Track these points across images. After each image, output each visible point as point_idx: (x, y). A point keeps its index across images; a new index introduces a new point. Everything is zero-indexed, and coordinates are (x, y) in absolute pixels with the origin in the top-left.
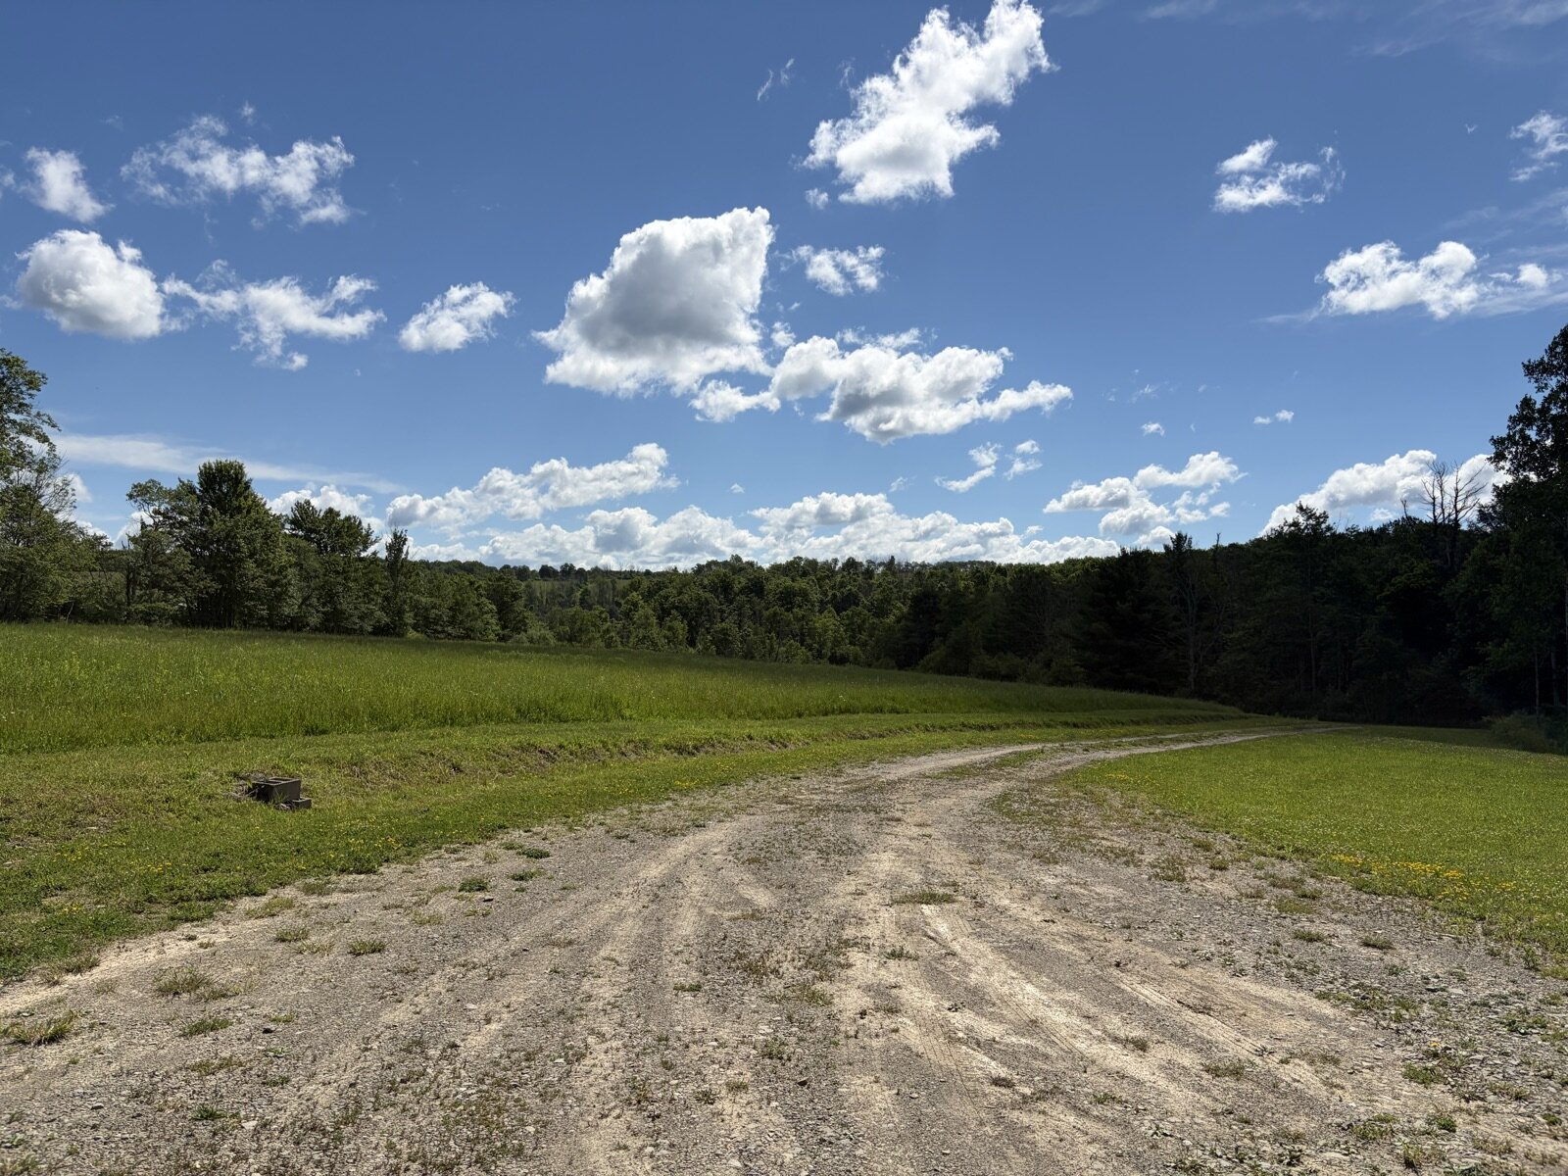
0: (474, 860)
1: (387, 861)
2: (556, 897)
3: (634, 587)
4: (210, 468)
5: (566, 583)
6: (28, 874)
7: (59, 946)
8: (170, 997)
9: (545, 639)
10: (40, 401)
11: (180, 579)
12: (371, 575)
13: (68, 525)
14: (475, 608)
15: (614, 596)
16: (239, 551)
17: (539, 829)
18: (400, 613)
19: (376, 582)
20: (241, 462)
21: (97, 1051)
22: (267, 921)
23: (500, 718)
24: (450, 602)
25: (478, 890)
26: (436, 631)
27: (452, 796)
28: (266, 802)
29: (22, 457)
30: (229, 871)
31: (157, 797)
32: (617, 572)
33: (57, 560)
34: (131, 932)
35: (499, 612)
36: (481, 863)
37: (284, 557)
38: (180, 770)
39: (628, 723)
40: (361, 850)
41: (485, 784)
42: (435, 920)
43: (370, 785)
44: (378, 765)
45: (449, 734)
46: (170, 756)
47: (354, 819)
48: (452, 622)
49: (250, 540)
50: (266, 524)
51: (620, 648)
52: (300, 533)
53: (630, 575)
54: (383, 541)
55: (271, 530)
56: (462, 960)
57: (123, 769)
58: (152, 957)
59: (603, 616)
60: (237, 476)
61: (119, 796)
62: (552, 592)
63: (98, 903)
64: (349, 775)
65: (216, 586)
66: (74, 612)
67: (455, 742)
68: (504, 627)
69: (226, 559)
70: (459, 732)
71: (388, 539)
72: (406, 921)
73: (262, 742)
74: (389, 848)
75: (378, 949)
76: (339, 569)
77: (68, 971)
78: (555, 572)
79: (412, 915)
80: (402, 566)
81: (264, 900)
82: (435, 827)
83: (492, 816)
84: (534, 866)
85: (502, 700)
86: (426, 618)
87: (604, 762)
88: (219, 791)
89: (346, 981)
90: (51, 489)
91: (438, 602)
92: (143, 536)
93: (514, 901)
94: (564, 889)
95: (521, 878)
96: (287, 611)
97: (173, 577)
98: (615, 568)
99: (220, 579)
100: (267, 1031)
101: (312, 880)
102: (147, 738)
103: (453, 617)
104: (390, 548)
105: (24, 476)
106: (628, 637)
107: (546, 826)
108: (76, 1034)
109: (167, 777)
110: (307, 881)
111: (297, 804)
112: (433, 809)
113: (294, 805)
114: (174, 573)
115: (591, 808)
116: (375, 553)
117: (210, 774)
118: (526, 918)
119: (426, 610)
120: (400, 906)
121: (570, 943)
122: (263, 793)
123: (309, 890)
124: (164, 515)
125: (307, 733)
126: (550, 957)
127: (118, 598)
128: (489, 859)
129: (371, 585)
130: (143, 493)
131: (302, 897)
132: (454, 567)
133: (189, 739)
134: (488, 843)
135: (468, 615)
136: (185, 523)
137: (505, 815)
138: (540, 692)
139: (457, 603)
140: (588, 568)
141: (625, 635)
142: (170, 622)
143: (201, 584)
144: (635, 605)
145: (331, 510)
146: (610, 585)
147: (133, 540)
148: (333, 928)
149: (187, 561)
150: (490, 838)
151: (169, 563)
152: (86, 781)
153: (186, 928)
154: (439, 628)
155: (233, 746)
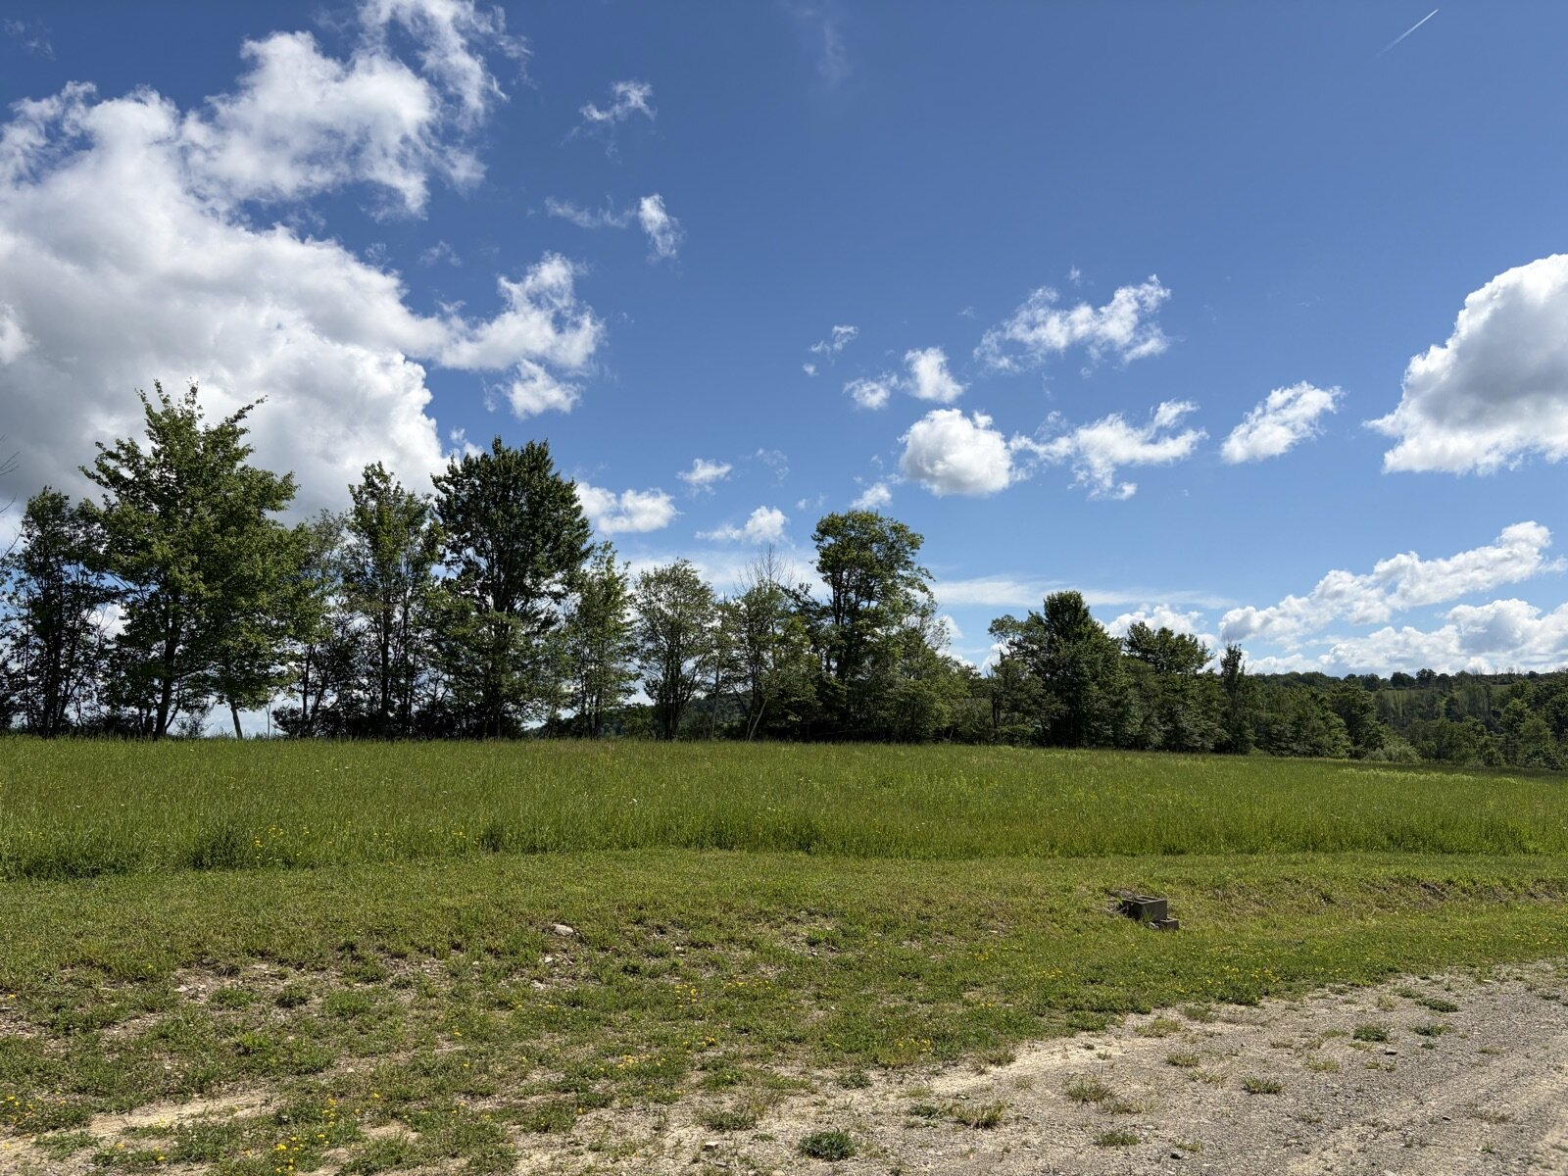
0: (1365, 1004)
1: (1267, 994)
2: (1475, 1060)
3: (1517, 692)
4: (1054, 599)
5: (1427, 692)
6: (949, 968)
7: (982, 1038)
8: (1080, 1103)
9: (1406, 755)
10: (920, 558)
11: (1035, 702)
12: (1208, 692)
13: (946, 660)
14: (1321, 722)
15: (1490, 705)
16: (1082, 675)
17: (1439, 978)
18: (1240, 729)
19: (1214, 699)
20: (1078, 591)
21: (1025, 1143)
22: (1155, 1041)
23: (1369, 845)
24: (1292, 716)
25: (1377, 1040)
26: (1279, 747)
27: (1326, 929)
28: (1137, 920)
29: (909, 606)
30: (1113, 985)
31: (1042, 907)
32: (1490, 677)
33: (939, 690)
34: (1039, 1034)
35: (1348, 726)
36: (1374, 1009)
37: (1124, 679)
38: (1059, 883)
39: (1533, 858)
40: (1238, 979)
41: (1362, 919)
42: (1330, 1067)
43: (1235, 909)
44: (1241, 889)
45: (1312, 861)
46: (1048, 869)
47: (1225, 945)
48: (1296, 738)
49: (1091, 664)
50: (1105, 647)
51: (1505, 765)
52: (1137, 654)
53: (1509, 678)
54: (1218, 657)
55: (1110, 653)
56: (1371, 1117)
57: (1011, 879)
58: (1058, 1060)
59: (1478, 728)
60: (1076, 603)
61: (1012, 904)
62: (1409, 702)
63: (1006, 1002)
64: (1211, 898)
65: (1065, 708)
66: (954, 734)
67: (1321, 869)
68: (1356, 743)
69: (1072, 683)
70: (1323, 859)
71: (1223, 654)
72: (1298, 1064)
73: (1125, 859)
74: (1267, 980)
75: (1273, 1090)
76: (1178, 688)
77: (992, 1062)
78: (1410, 679)
79: (1305, 1057)
80: (1239, 681)
81: (1149, 1019)
82: (1315, 962)
83: (1377, 956)
84: (1441, 1020)
85: (1368, 824)
86: (1268, 734)
87: (1507, 904)
88: (1093, 905)
89: (1246, 1118)
90: (932, 630)
91: (1279, 716)
92: (1003, 665)
93: (1422, 1058)
94: (1484, 1052)
95: (1427, 1033)
96: (1130, 730)
97: (1029, 701)
98: (1488, 671)
99: (1069, 701)
100: (1174, 1156)
101: (1192, 1005)
102: (1027, 851)
103: (1297, 732)
104: (1225, 663)
105: (912, 621)
106: (1515, 753)
107: (1447, 975)
108: (1006, 1124)
109: (1049, 888)
110: (1188, 1005)
111: (1166, 924)
112: (1308, 942)
113: (1163, 926)
114: (1029, 697)
115: (1502, 957)
116: (1211, 670)
117: (1084, 889)
118: (1443, 1078)
119: (1267, 725)
120: (1290, 1046)
121: (1503, 1119)
122: (1133, 910)
123: (1192, 1015)
124: (1019, 645)
125: (1166, 852)
126: (1480, 1134)
127: (987, 720)
128: (1387, 1008)
129: (1210, 702)
130: (1000, 627)
131: (1185, 1022)
132: (1293, 680)
133: (1061, 853)
134: (1379, 987)
135: (1314, 729)
136: (1036, 652)
137: (1394, 956)
138: (1414, 818)
139: (1300, 719)
140: (1451, 673)
141: (1510, 751)
142: (1029, 743)
143: (1053, 707)
144: (1520, 714)
145: (1164, 630)
146: (1484, 692)
147: (995, 669)
148: (1222, 1059)
149: (1040, 685)
150: (1380, 982)
151: (1026, 688)
152: (984, 888)
153: (1083, 1037)
154: (1284, 745)
155: (1099, 863)
